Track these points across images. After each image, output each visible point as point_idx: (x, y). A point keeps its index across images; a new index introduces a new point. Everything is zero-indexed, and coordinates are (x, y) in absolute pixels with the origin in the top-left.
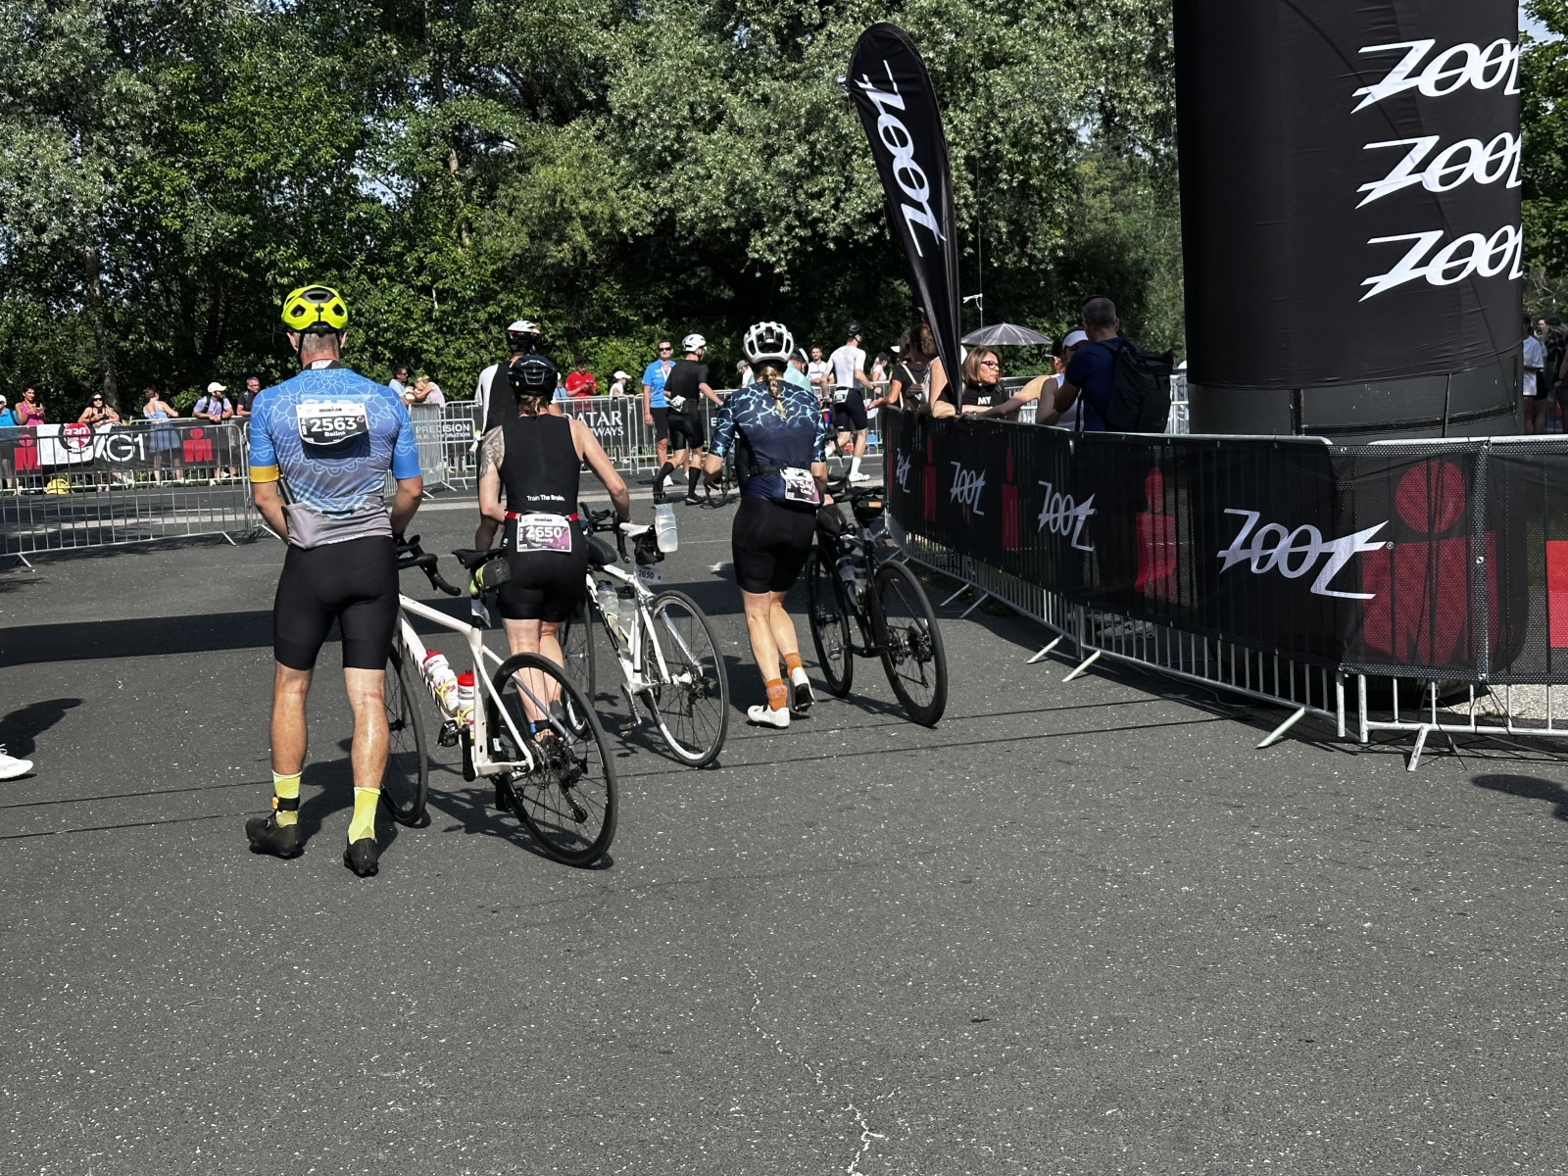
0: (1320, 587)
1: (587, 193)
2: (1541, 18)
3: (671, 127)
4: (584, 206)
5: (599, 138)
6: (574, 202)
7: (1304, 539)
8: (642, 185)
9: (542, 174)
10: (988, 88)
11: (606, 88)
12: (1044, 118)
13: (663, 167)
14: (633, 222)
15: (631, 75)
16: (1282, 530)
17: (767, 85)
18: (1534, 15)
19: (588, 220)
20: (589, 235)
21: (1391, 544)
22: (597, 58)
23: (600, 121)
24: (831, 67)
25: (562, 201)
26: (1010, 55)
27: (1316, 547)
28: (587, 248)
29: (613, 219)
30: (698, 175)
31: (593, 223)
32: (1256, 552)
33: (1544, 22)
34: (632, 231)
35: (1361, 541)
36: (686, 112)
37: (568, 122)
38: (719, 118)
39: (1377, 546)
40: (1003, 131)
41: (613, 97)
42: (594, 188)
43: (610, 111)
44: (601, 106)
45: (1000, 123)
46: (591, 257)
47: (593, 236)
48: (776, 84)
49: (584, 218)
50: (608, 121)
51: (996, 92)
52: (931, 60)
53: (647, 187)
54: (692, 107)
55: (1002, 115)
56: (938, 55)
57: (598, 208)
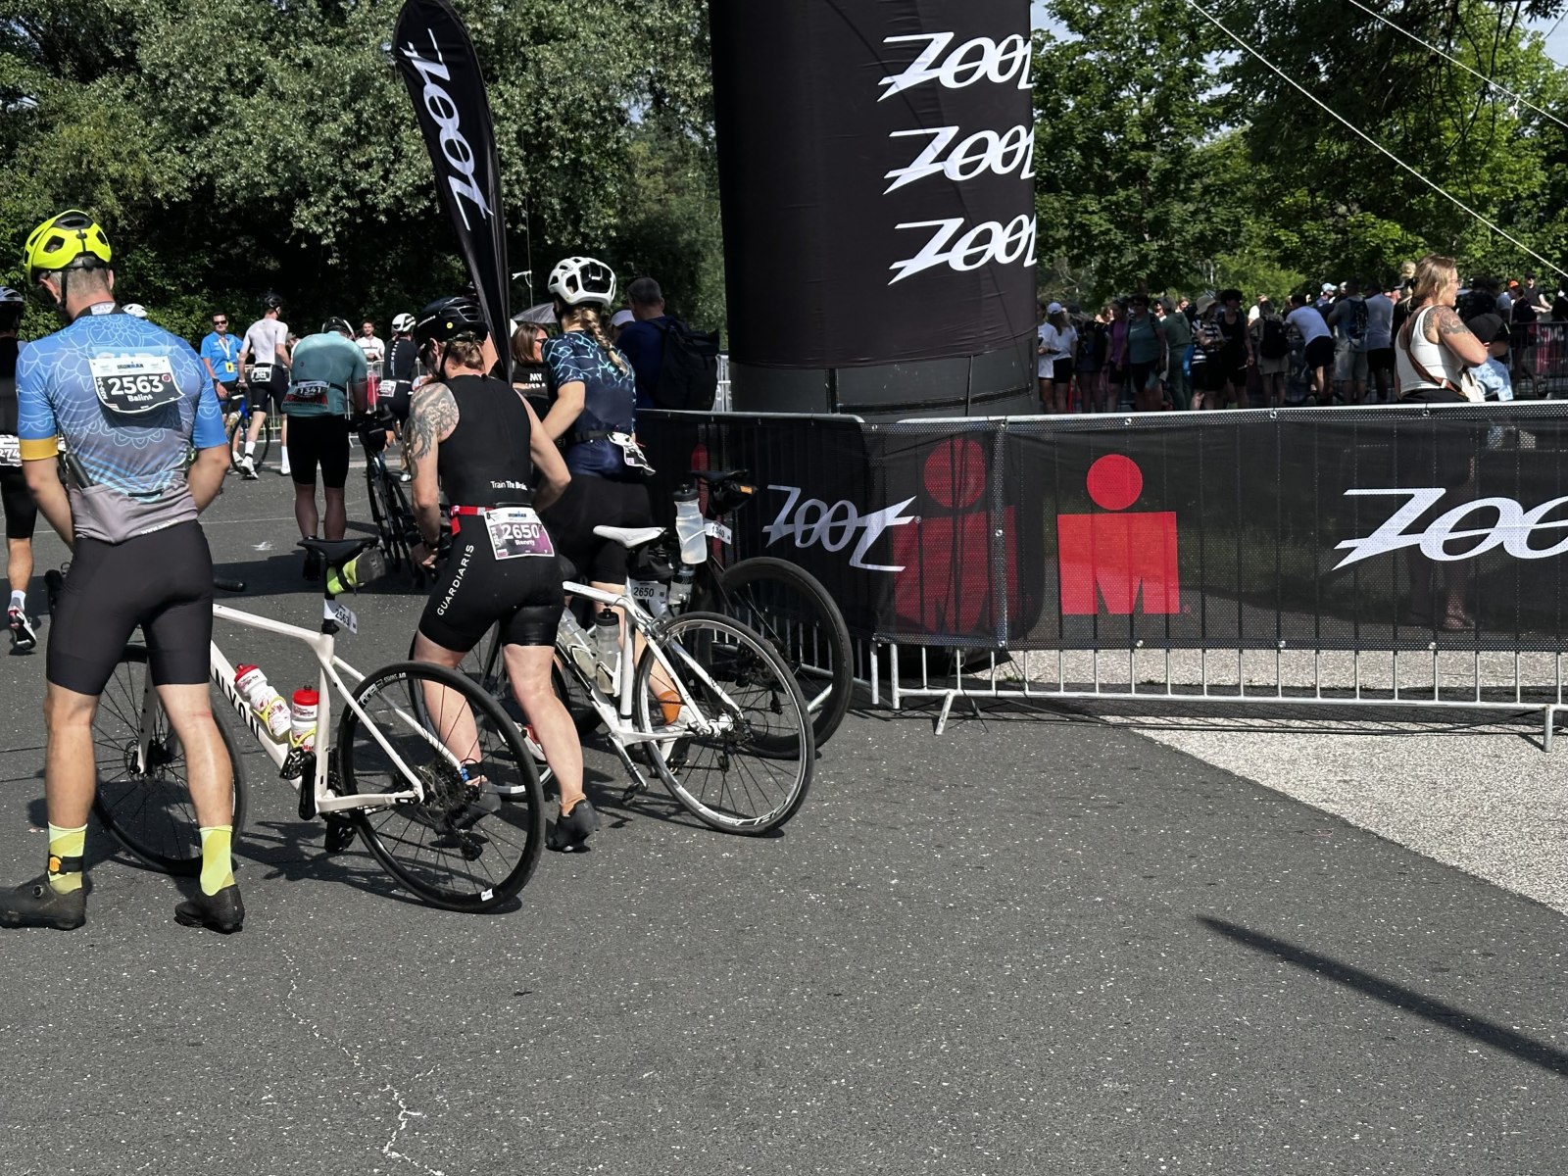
0: (856, 561)
1: (116, 155)
2: (1062, 18)
3: (206, 89)
4: (114, 168)
5: (129, 97)
6: (102, 164)
7: (842, 514)
8: (177, 148)
9: (65, 132)
10: (537, 63)
11: (135, 45)
12: (594, 95)
13: (200, 130)
14: (168, 187)
15: (161, 32)
16: (823, 506)
17: (308, 49)
18: (1055, 15)
19: (118, 183)
20: (119, 199)
21: (918, 519)
22: (124, 13)
23: (130, 79)
24: (376, 34)
25: (89, 162)
26: (559, 30)
27: (852, 522)
28: (117, 213)
29: (147, 185)
30: (237, 141)
31: (124, 186)
32: (799, 527)
33: (1065, 23)
34: (168, 197)
35: (892, 516)
36: (222, 74)
37: (93, 79)
38: (259, 80)
39: (906, 520)
40: (554, 107)
41: (142, 55)
42: (124, 150)
43: (139, 70)
44: (130, 64)
45: (551, 100)
46: (122, 223)
47: (125, 200)
48: (319, 49)
49: (113, 181)
50: (138, 80)
51: (546, 67)
52: (480, 32)
53: (182, 150)
54: (229, 69)
55: (553, 91)
56: (486, 26)
57: (129, 171)
